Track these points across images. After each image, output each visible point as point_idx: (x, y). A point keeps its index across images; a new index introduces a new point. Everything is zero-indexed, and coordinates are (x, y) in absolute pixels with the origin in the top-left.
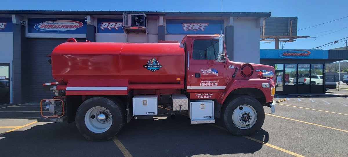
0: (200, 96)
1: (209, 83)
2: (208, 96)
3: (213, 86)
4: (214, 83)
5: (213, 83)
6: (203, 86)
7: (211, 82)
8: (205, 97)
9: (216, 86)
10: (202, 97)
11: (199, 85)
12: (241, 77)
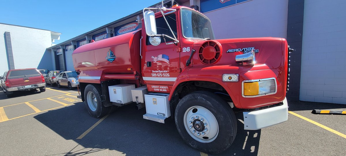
0: (155, 88)
1: (160, 73)
2: (164, 89)
3: (165, 77)
4: (165, 73)
5: (163, 73)
6: (155, 77)
7: (162, 72)
8: (161, 90)
9: (168, 77)
10: (158, 90)
11: (151, 76)
12: (201, 64)
